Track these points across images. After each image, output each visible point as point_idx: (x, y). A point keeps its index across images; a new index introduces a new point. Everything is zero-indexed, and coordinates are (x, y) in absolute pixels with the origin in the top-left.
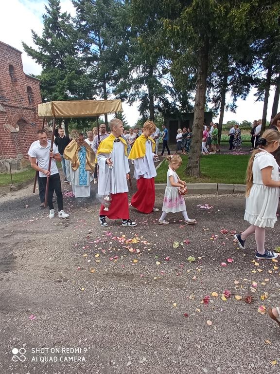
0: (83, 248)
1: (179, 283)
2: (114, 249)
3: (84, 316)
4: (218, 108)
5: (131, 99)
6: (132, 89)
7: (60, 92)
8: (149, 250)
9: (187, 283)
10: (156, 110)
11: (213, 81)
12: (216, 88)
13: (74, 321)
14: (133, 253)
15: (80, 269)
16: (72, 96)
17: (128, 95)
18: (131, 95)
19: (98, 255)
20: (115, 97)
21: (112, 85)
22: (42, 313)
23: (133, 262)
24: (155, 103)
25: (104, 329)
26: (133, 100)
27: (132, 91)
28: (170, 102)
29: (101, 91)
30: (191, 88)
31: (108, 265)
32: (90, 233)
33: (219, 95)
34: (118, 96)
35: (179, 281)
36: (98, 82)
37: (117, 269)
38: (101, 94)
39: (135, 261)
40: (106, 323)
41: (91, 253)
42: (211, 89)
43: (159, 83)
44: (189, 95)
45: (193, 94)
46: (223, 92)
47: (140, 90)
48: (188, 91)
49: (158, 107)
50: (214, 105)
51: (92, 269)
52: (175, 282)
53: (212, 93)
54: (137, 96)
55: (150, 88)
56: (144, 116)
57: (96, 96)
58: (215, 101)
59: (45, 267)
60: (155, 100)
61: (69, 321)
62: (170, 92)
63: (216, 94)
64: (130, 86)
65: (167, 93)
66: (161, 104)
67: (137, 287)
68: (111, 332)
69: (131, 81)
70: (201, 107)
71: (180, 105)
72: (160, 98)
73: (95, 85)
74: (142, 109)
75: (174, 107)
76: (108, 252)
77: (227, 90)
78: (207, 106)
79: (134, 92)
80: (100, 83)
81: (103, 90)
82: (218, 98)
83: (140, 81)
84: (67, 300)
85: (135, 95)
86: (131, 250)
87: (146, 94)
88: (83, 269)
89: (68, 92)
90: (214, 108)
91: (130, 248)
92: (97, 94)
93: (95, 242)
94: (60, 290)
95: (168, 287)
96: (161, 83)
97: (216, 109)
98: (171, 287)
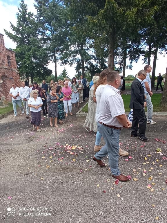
0: (42, 153)
1: (100, 172)
2: (61, 153)
3: (42, 195)
4: (122, 68)
5: (71, 63)
6: (71, 57)
7: (28, 59)
8: (82, 153)
9: (105, 172)
10: (86, 69)
11: (118, 52)
12: (120, 56)
13: (36, 199)
14: (73, 155)
15: (40, 166)
16: (35, 61)
17: (69, 60)
18: (71, 60)
19: (51, 157)
20: (61, 61)
21: (59, 55)
22: (16, 195)
23: (72, 161)
24: (85, 65)
25: (55, 203)
26: (72, 63)
27: (71, 58)
28: (94, 64)
29: (53, 58)
30: (106, 56)
31: (57, 163)
32: (46, 143)
33: (122, 60)
34: (63, 61)
35: (101, 171)
36: (51, 53)
37: (63, 165)
38: (53, 60)
39: (74, 160)
40: (56, 199)
41: (47, 156)
42: (118, 57)
43: (87, 53)
44: (105, 60)
45: (107, 60)
46: (124, 58)
47: (76, 57)
48: (104, 58)
49: (87, 67)
50: (119, 65)
51: (48, 166)
52: (98, 171)
53: (119, 59)
54: (74, 61)
55: (82, 56)
56: (78, 72)
57: (50, 61)
58: (120, 63)
59: (18, 166)
60: (85, 63)
61: (33, 199)
62: (94, 59)
63: (120, 59)
64: (70, 55)
65: (92, 59)
66: (89, 66)
67: (75, 175)
68: (59, 204)
69: (71, 52)
70: (111, 67)
71: (100, 66)
72: (88, 62)
73: (49, 54)
74: (78, 69)
75: (97, 67)
76: (57, 155)
77: (127, 57)
78: (115, 66)
79: (72, 59)
80: (52, 54)
81: (54, 57)
82: (122, 62)
83: (76, 52)
84: (32, 186)
85: (73, 60)
86: (71, 153)
87: (80, 60)
88: (42, 166)
89: (33, 59)
90: (120, 67)
91: (71, 152)
92: (50, 60)
93: (49, 149)
94: (28, 180)
95: (94, 175)
96: (88, 53)
97: (121, 68)
98: (96, 175)
